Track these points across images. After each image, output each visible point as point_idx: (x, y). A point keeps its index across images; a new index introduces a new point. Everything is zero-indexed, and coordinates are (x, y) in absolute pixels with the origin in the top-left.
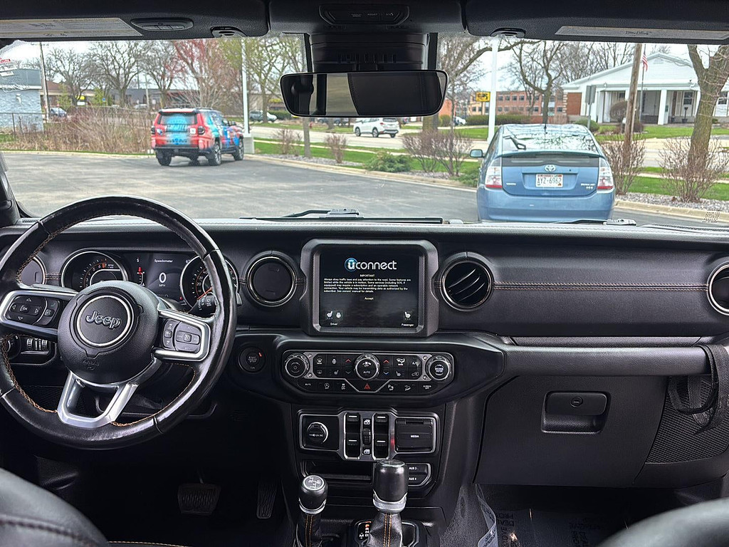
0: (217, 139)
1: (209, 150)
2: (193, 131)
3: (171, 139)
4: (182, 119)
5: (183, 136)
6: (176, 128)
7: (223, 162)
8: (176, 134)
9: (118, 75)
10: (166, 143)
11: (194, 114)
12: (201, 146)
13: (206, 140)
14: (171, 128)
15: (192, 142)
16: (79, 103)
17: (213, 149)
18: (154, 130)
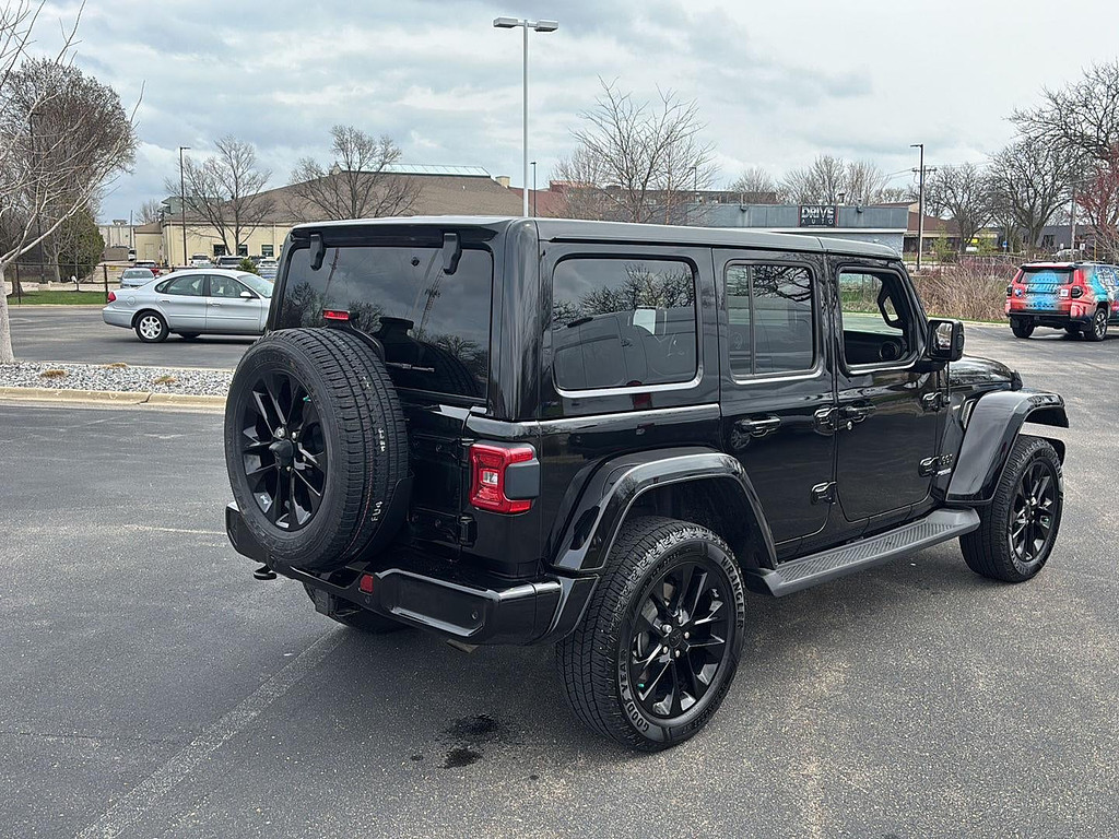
0: (1103, 305)
1: (1085, 318)
2: (1065, 293)
3: (1032, 303)
4: (1053, 277)
5: (1049, 300)
6: (1041, 289)
7: (1107, 338)
8: (1039, 296)
9: (1032, 207)
10: (1025, 308)
11: (1070, 270)
12: (1074, 313)
13: (1082, 305)
14: (1035, 288)
15: (1060, 307)
16: (968, 249)
17: (1094, 317)
18: (1010, 291)
